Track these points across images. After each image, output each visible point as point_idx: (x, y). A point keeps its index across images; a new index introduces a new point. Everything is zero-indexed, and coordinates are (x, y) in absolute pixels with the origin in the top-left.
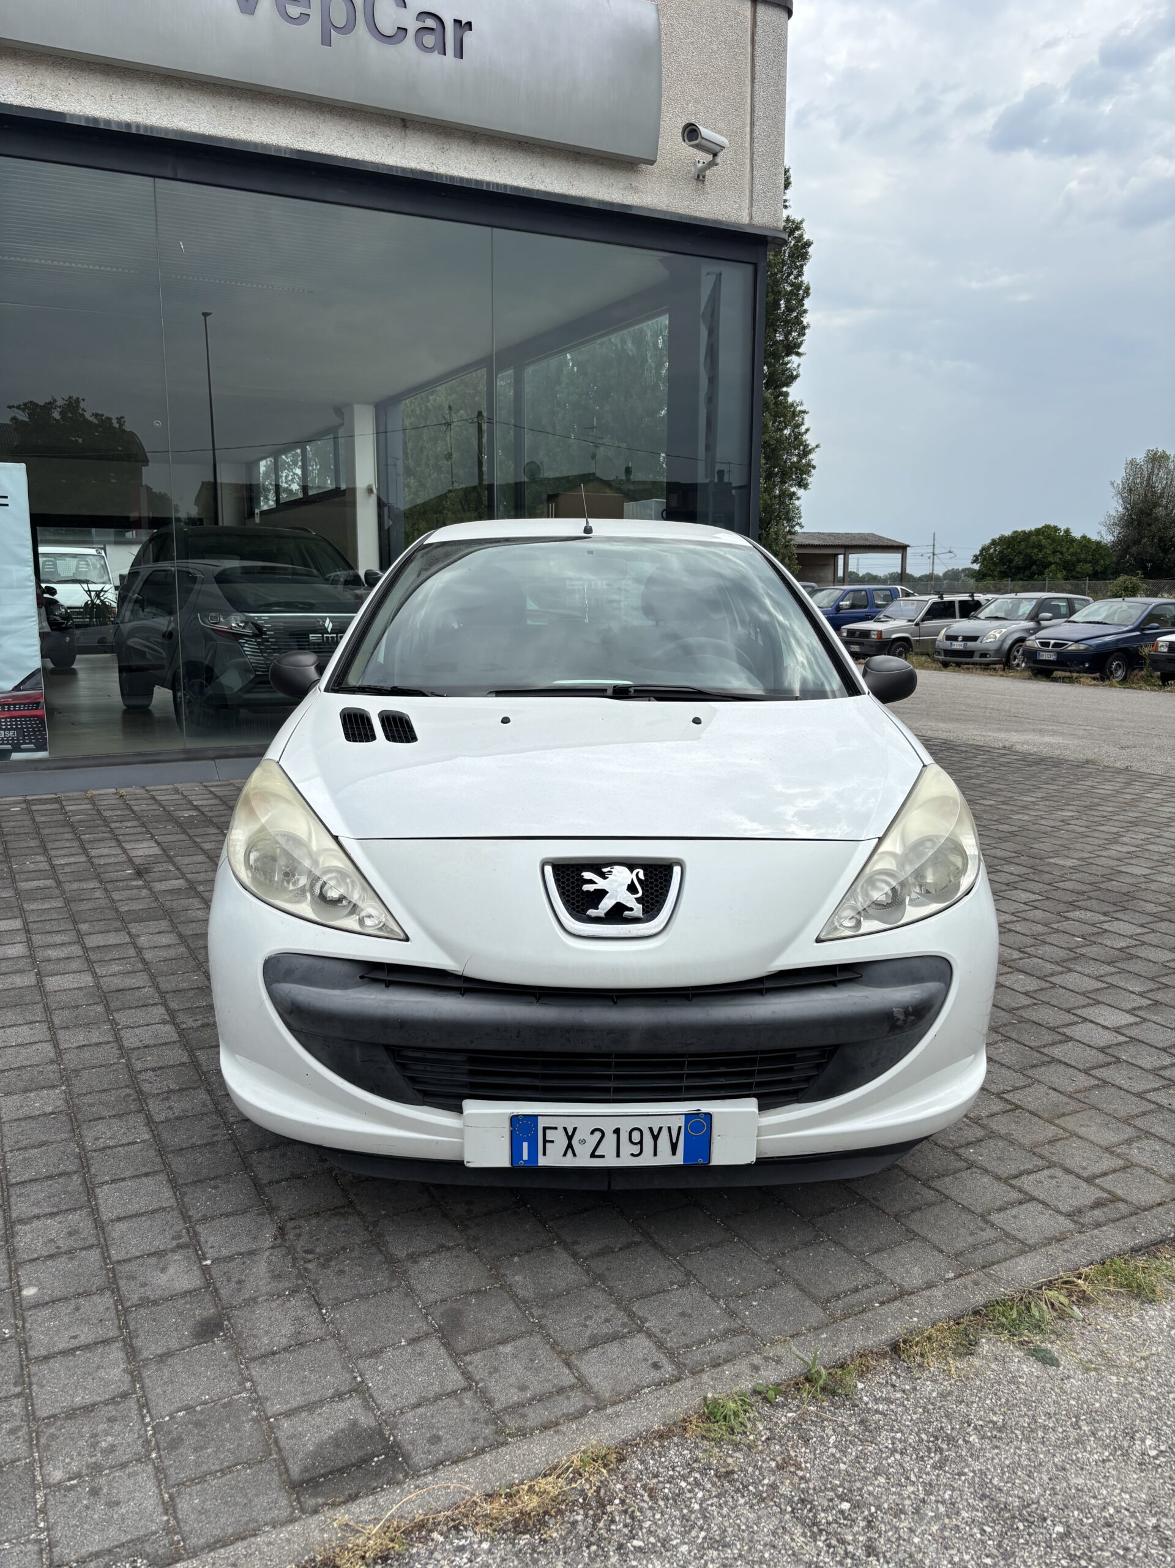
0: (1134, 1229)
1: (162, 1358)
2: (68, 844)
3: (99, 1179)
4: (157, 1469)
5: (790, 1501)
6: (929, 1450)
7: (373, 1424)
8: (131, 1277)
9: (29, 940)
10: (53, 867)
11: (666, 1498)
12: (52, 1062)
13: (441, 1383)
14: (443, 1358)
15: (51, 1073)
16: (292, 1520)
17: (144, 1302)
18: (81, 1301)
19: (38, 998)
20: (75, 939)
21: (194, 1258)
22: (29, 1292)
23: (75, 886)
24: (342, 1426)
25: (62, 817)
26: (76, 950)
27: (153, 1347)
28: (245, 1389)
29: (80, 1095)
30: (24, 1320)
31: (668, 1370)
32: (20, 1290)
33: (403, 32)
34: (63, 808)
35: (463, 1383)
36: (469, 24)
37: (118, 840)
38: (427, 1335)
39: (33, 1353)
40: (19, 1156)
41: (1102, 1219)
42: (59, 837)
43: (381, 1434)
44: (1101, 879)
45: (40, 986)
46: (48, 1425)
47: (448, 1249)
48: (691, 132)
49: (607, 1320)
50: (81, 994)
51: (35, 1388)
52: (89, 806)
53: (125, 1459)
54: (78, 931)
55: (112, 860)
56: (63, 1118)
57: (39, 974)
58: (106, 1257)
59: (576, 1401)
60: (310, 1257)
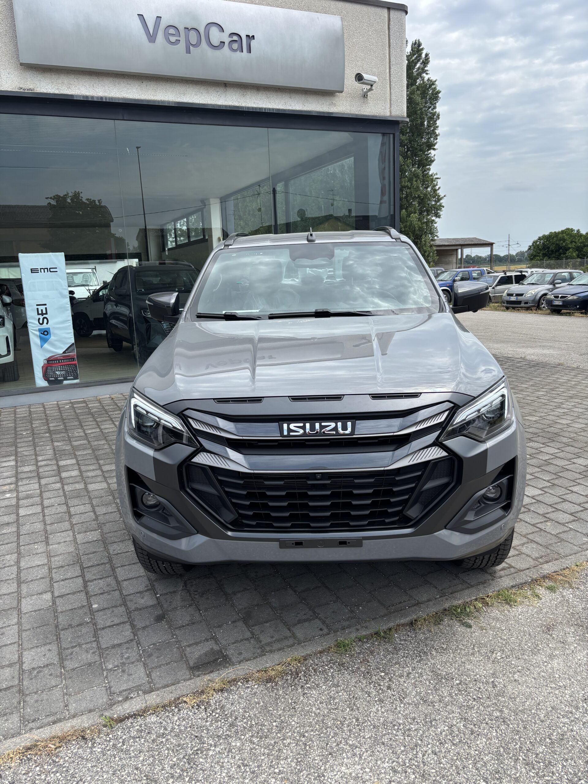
0: (514, 578)
1: (144, 628)
2: (91, 423)
3: (116, 566)
4: (144, 664)
5: (363, 673)
6: (417, 656)
7: (219, 649)
8: (131, 601)
9: (80, 468)
10: (86, 434)
11: (320, 672)
12: (94, 520)
13: (243, 636)
14: (244, 628)
15: (94, 524)
16: (191, 679)
17: (137, 609)
18: (114, 609)
19: (86, 494)
20: (98, 467)
21: (153, 594)
22: (95, 606)
23: (96, 443)
24: (208, 649)
25: (87, 410)
26: (99, 472)
27: (141, 624)
28: (173, 638)
29: (106, 533)
30: (94, 616)
31: (326, 631)
32: (92, 605)
33: (223, 44)
34: (87, 405)
35: (251, 636)
36: (253, 36)
37: (112, 421)
38: (239, 620)
39: (98, 627)
40: (86, 557)
41: (503, 575)
42: (87, 420)
43: (221, 652)
44: (546, 426)
45: (86, 488)
46: (106, 650)
47: (248, 589)
48: (359, 78)
49: (305, 614)
50: (103, 491)
51: (100, 638)
52: (98, 404)
53: (133, 661)
54: (99, 464)
55: (111, 430)
56: (101, 542)
57: (85, 483)
58: (121, 594)
59: (291, 641)
60: (196, 593)
